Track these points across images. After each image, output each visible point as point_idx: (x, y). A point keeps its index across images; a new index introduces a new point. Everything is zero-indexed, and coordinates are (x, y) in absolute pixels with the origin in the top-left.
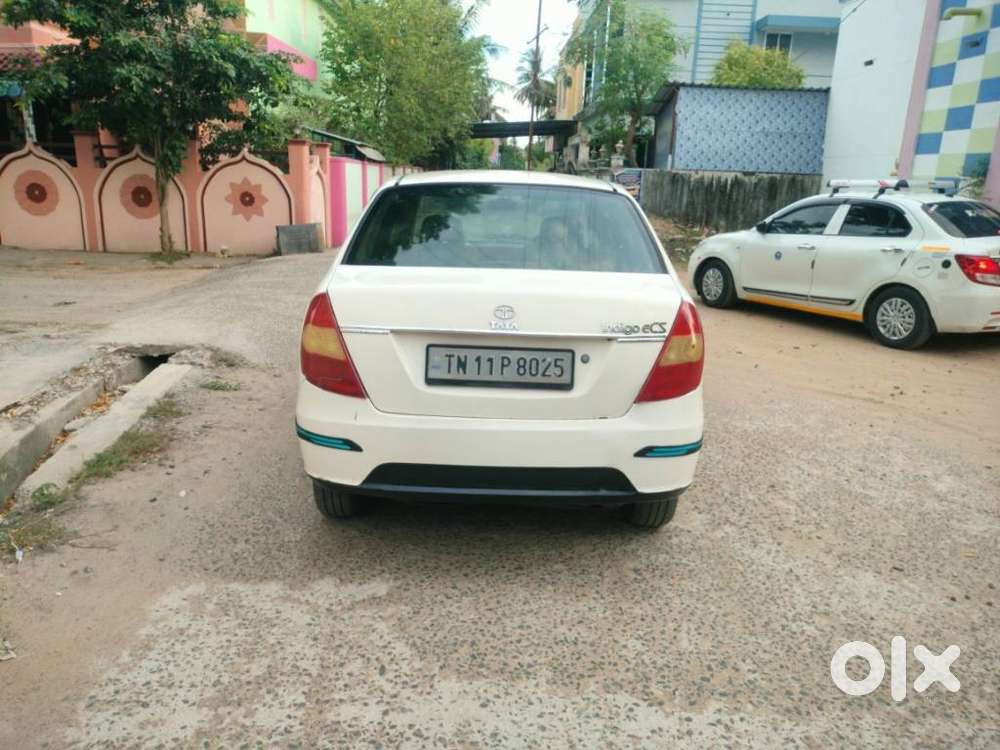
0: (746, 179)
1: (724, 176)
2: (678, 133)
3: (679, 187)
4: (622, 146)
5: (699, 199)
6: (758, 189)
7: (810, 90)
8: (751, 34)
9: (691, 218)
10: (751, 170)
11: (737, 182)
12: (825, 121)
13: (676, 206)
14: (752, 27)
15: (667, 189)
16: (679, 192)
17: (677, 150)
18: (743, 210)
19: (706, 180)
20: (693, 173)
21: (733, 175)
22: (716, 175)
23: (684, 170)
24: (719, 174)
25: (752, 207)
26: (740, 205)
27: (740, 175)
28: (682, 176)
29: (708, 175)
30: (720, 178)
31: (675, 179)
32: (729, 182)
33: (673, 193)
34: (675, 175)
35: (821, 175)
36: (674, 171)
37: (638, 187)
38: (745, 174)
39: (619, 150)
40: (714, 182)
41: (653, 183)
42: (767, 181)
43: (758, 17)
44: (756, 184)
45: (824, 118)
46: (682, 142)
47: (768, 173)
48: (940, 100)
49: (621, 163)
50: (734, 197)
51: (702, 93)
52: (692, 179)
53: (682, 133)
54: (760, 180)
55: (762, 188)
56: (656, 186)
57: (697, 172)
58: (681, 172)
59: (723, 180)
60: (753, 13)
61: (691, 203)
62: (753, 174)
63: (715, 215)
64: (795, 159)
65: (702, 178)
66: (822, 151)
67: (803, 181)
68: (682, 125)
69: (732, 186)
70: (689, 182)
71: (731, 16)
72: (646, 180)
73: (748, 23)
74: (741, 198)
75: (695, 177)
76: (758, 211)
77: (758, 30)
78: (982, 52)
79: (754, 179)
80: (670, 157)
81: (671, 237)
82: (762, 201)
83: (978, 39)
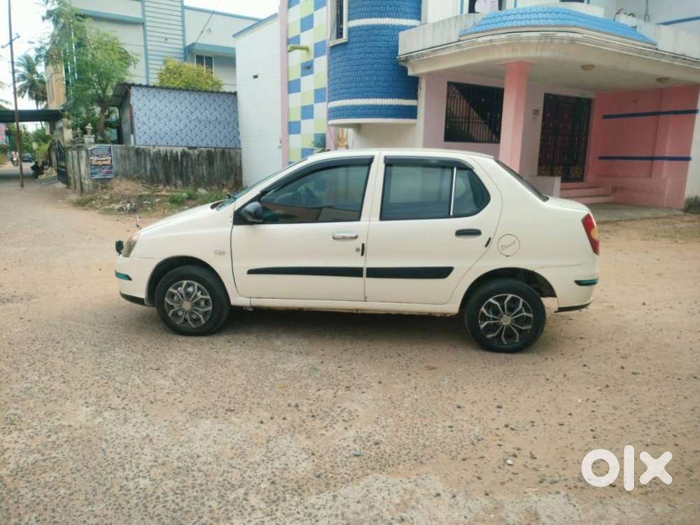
0: (191, 152)
1: (175, 150)
2: (135, 121)
3: (143, 157)
4: (91, 127)
5: (159, 166)
6: (200, 158)
7: (224, 93)
8: (185, 54)
9: (155, 180)
10: (193, 145)
11: (184, 154)
12: (237, 112)
13: (143, 171)
14: (185, 49)
15: (134, 159)
16: (143, 162)
17: (136, 131)
18: (193, 172)
19: (162, 152)
20: (151, 148)
21: (181, 148)
22: (169, 149)
23: (143, 145)
24: (171, 148)
25: (198, 170)
26: (190, 170)
27: (185, 149)
28: (143, 149)
29: (162, 149)
30: (172, 151)
31: (138, 152)
32: (179, 154)
33: (139, 162)
34: (138, 149)
35: (240, 149)
36: (137, 146)
37: (110, 158)
38: (190, 148)
39: (89, 131)
40: (168, 154)
41: (121, 155)
42: (206, 153)
43: (187, 44)
44: (198, 155)
45: (236, 111)
46: (139, 125)
47: (205, 147)
48: (296, 101)
49: (92, 140)
50: (185, 164)
51: (149, 91)
52: (151, 152)
53: (138, 119)
54: (201, 152)
55: (203, 157)
56: (125, 157)
57: (154, 146)
58: (142, 147)
59: (174, 152)
60: (184, 40)
61: (154, 169)
62: (195, 148)
63: (173, 177)
64: (222, 138)
65: (159, 151)
66: (239, 133)
67: (230, 153)
68: (137, 113)
69: (181, 156)
70: (150, 154)
71: (168, 41)
72: (116, 153)
73: (182, 47)
74: (189, 164)
75: (153, 150)
76: (203, 174)
77: (189, 52)
78: (312, 73)
79: (196, 152)
80: (132, 136)
81: (139, 194)
82: (204, 167)
83: (309, 64)
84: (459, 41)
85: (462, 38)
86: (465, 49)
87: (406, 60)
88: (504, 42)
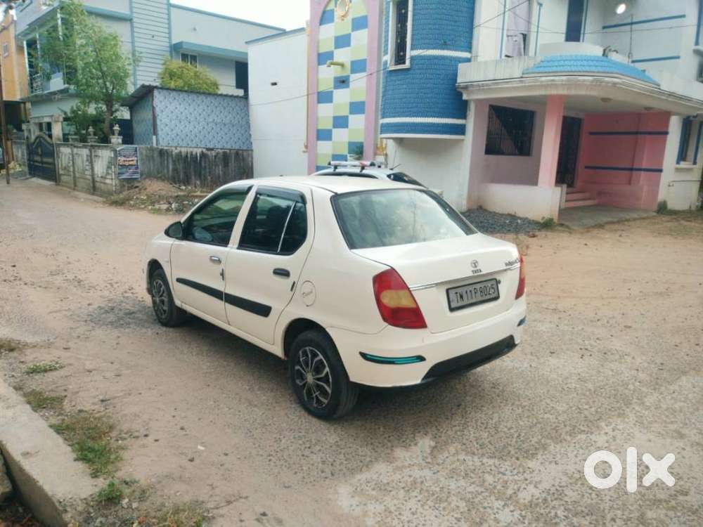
0: (209, 153)
1: (195, 151)
2: (158, 122)
3: (166, 158)
4: (118, 128)
5: (180, 167)
6: (217, 160)
8: (171, 52)
9: (177, 179)
10: (211, 147)
11: (203, 155)
12: (248, 116)
13: (166, 171)
14: (171, 47)
15: (157, 159)
16: (166, 162)
17: (160, 133)
18: (210, 173)
19: (183, 154)
20: (174, 149)
21: (200, 150)
22: (189, 150)
23: (166, 146)
24: (191, 149)
25: (215, 171)
26: (208, 170)
27: (204, 150)
28: (166, 150)
29: (184, 150)
30: (192, 152)
31: (162, 153)
32: (198, 155)
33: (162, 163)
34: (161, 150)
35: (252, 150)
36: (160, 147)
37: (136, 158)
38: (208, 149)
39: (116, 132)
40: (189, 155)
41: (146, 156)
42: (222, 154)
43: (174, 42)
44: (215, 156)
45: (247, 114)
46: (162, 127)
47: (221, 149)
48: (326, 113)
49: (120, 141)
50: (203, 164)
51: (170, 94)
52: (174, 153)
53: (161, 121)
54: (218, 153)
55: (219, 158)
56: (149, 158)
57: (176, 148)
58: (165, 148)
59: (194, 153)
60: (170, 38)
61: (175, 170)
62: (212, 149)
63: (193, 177)
64: (236, 140)
65: (181, 152)
66: (250, 135)
67: (243, 155)
68: (160, 114)
69: (201, 157)
70: (172, 155)
71: (156, 38)
72: (141, 153)
73: (168, 45)
74: (207, 165)
75: (175, 151)
76: (219, 174)
77: (175, 50)
78: (348, 86)
79: (214, 153)
80: (154, 137)
82: (220, 167)
83: (344, 79)
84: (522, 77)
85: (524, 76)
86: (527, 84)
87: (466, 88)
88: (564, 83)
